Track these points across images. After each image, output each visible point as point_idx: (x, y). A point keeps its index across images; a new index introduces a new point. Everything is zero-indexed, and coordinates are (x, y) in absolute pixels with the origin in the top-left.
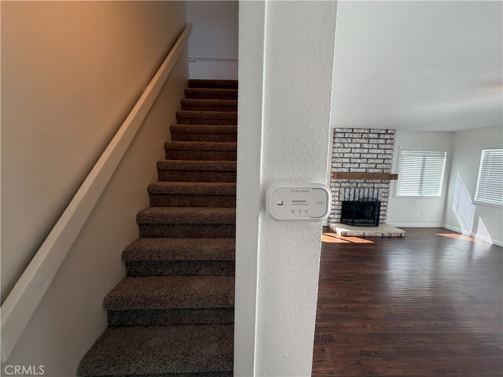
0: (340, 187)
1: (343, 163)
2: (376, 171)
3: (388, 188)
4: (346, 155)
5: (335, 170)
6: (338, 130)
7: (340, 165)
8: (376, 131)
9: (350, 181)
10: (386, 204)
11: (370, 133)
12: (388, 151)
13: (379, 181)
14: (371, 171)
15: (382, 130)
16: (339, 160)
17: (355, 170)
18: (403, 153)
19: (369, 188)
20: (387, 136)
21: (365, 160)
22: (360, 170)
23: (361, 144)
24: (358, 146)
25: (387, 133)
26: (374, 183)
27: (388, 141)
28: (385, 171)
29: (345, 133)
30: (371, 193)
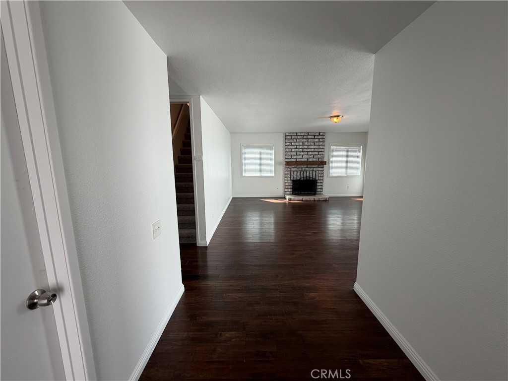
0: (291, 171)
1: (292, 155)
2: (314, 160)
3: (323, 171)
4: (293, 150)
5: (287, 160)
6: (287, 134)
7: (290, 157)
8: (312, 134)
9: (297, 167)
10: (322, 181)
11: (308, 135)
12: (321, 147)
13: (317, 166)
14: (311, 160)
15: (316, 133)
16: (289, 153)
17: (300, 160)
18: (332, 147)
19: (309, 171)
20: (320, 137)
21: (306, 153)
22: (303, 160)
23: (303, 142)
24: (301, 144)
25: (320, 135)
26: (313, 168)
27: (321, 140)
28: (320, 160)
29: (292, 136)
30: (311, 175)
